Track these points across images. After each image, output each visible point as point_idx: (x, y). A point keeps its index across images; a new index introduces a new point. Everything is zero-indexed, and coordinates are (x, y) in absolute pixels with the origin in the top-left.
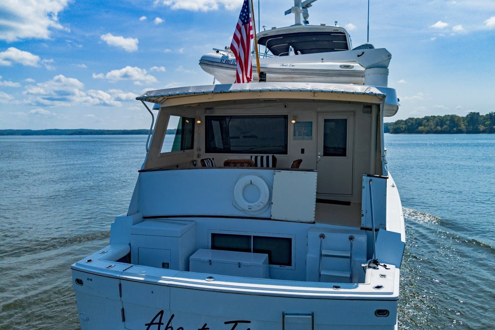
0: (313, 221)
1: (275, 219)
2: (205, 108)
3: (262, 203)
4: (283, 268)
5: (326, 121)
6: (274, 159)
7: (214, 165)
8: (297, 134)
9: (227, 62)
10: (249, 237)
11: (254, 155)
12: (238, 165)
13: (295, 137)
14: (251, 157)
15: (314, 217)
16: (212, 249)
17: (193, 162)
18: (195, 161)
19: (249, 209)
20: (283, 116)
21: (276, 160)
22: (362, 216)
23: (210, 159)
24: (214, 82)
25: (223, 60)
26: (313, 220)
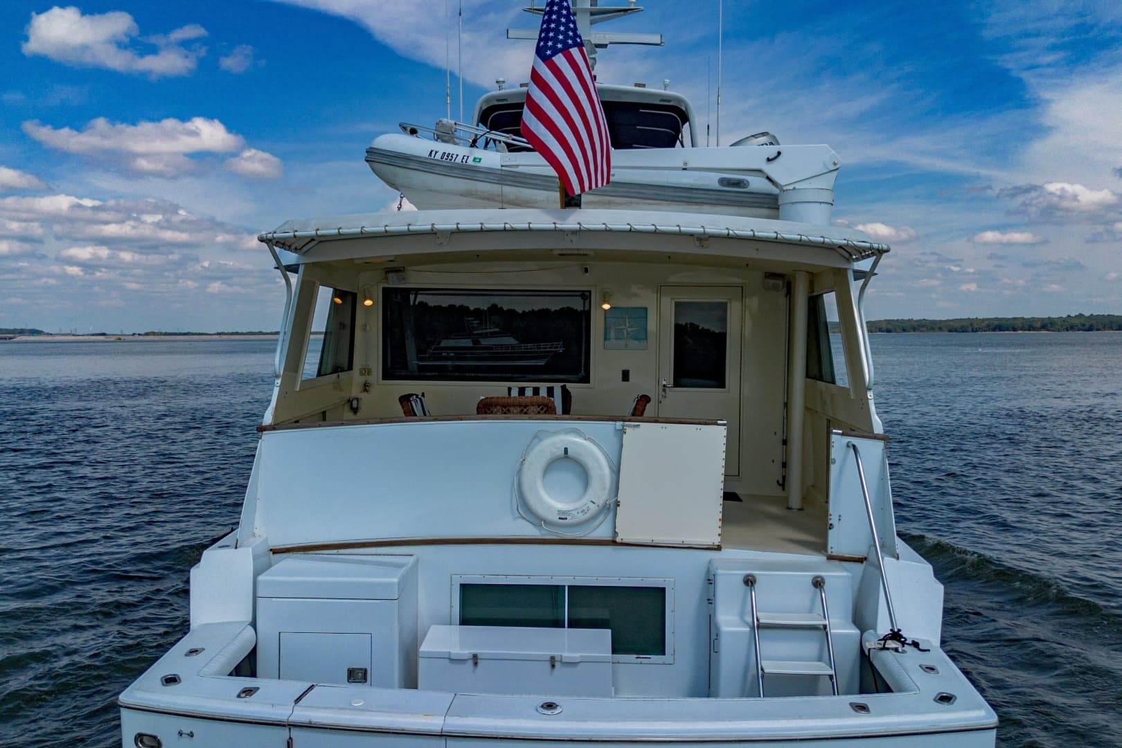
0: (717, 544)
1: (624, 541)
2: (385, 269)
3: (594, 503)
4: (644, 661)
5: (678, 305)
6: (566, 396)
7: (427, 413)
8: (612, 335)
9: (445, 157)
10: (558, 589)
11: (515, 386)
12: (515, 411)
13: (607, 342)
14: (510, 389)
15: (719, 535)
16: (460, 625)
17: (350, 401)
18: (357, 399)
19: (560, 518)
20: (579, 294)
21: (571, 397)
22: (830, 528)
23: (417, 396)
24: (400, 204)
25: (436, 153)
26: (716, 540)
